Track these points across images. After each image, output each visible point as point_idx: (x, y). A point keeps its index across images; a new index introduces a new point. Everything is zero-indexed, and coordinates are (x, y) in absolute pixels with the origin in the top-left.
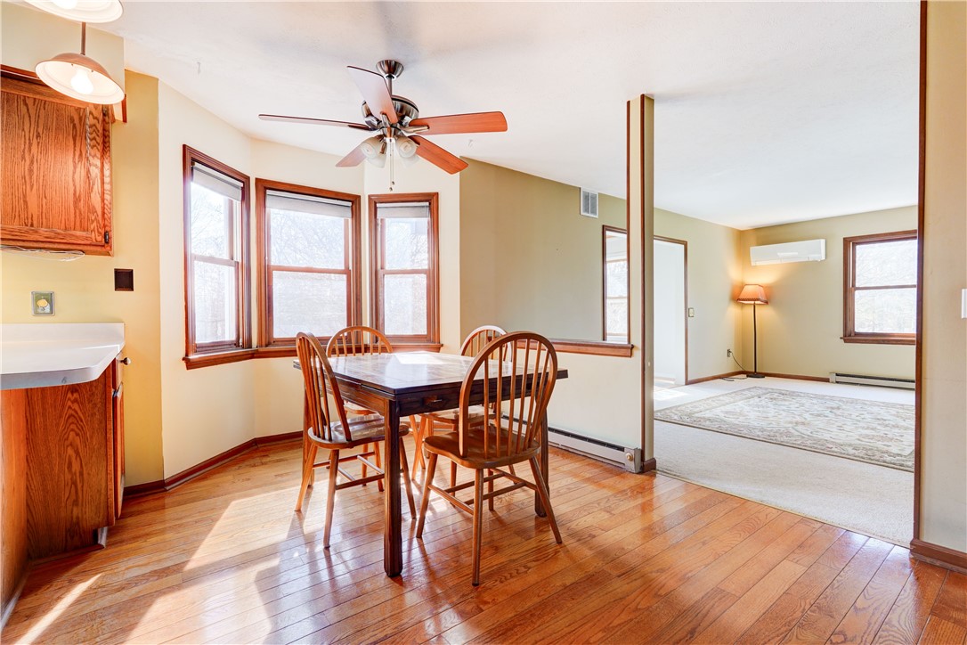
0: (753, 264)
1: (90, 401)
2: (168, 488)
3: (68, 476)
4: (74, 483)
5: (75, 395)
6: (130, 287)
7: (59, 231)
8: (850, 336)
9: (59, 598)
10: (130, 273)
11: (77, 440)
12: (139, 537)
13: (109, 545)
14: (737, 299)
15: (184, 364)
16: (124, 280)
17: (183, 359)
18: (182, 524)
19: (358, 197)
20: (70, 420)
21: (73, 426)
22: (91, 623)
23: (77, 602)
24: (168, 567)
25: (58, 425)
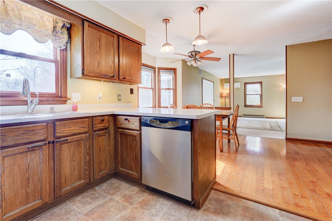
0: (225, 88)
6: (133, 93)
8: (246, 106)
14: (221, 97)
16: (132, 91)
19: (155, 68)
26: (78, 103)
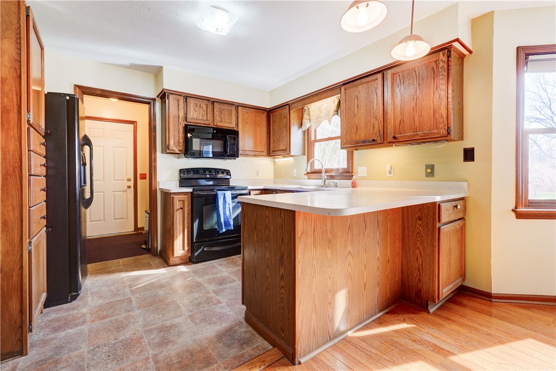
1: (427, 227)
2: (493, 300)
3: (417, 265)
4: (419, 269)
5: (420, 221)
6: (472, 159)
7: (426, 132)
9: (394, 324)
10: (472, 150)
11: (421, 247)
12: (449, 319)
13: (434, 314)
15: (513, 214)
17: (513, 210)
18: (478, 329)
20: (418, 235)
21: (419, 238)
22: (390, 346)
23: (396, 331)
24: (443, 349)
25: (413, 235)
26: (363, 178)
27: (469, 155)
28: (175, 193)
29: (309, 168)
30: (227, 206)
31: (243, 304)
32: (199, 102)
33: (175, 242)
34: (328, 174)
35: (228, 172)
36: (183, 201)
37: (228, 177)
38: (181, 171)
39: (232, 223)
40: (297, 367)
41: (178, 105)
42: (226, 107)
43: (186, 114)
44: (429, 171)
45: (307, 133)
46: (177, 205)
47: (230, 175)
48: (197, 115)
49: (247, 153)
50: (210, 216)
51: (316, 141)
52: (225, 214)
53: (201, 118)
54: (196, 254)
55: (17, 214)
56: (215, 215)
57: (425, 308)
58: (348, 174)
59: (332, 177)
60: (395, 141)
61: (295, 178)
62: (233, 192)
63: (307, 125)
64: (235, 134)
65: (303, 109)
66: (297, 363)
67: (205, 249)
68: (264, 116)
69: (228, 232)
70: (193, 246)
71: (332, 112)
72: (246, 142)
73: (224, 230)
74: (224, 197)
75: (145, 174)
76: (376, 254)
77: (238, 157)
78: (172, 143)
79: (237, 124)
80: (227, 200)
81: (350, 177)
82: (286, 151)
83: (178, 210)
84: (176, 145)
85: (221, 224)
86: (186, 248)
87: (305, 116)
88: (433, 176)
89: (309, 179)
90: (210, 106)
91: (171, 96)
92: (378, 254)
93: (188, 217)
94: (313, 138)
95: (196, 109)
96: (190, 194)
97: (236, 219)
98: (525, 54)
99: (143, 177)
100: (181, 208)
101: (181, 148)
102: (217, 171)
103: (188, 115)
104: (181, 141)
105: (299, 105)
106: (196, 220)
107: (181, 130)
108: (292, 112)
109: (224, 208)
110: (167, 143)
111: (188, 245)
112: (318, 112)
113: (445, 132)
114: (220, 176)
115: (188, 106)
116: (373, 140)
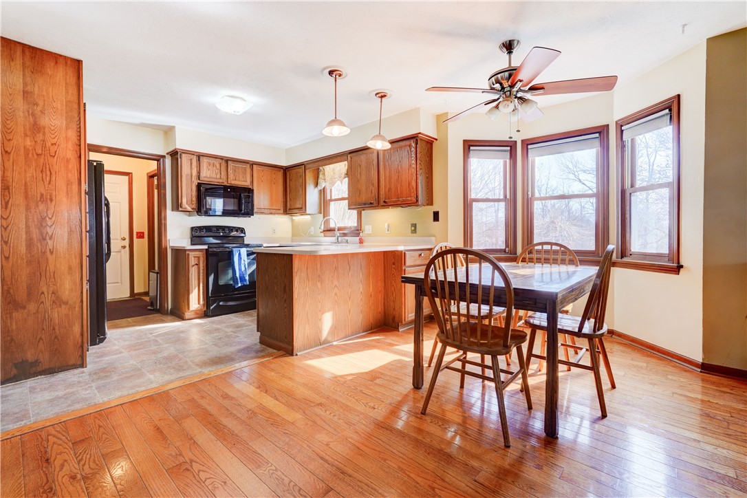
5: (394, 266)
6: (438, 220)
7: (404, 199)
10: (438, 213)
11: (395, 285)
19: (606, 127)
20: (393, 276)
21: (393, 278)
26: (369, 235)
27: (436, 216)
28: (190, 250)
29: (323, 226)
30: (243, 262)
31: (258, 331)
32: (212, 161)
33: (191, 296)
34: (341, 232)
35: (242, 230)
36: (199, 258)
37: (243, 235)
38: (192, 229)
39: (247, 278)
40: (295, 357)
41: (191, 164)
42: (240, 165)
43: (199, 173)
44: (413, 228)
45: (323, 192)
46: (192, 261)
47: (245, 233)
48: (210, 174)
49: (263, 211)
50: (225, 272)
51: (331, 200)
52: (240, 269)
53: (214, 176)
54: (212, 308)
55: (78, 261)
56: (230, 272)
57: (396, 329)
58: (357, 232)
59: (345, 235)
60: (386, 205)
61: (312, 236)
62: (248, 249)
63: (322, 184)
64: (249, 191)
65: (318, 169)
66: (294, 354)
67: (221, 303)
68: (280, 174)
69: (244, 287)
70: (208, 300)
71: (343, 175)
72: (261, 199)
73: (240, 285)
74: (240, 254)
75: (143, 233)
76: (360, 289)
77: (253, 215)
78: (184, 201)
79: (252, 182)
80: (242, 256)
81: (358, 235)
82: (302, 209)
83: (193, 266)
84: (189, 203)
85: (237, 279)
86: (201, 302)
87: (321, 176)
88: (416, 233)
89: (325, 236)
90: (224, 164)
91: (183, 155)
92: (361, 289)
93: (203, 273)
94: (329, 198)
95: (210, 168)
96: (205, 251)
97: (251, 275)
98: (468, 145)
99: (140, 235)
100: (197, 264)
101: (194, 206)
102: (231, 229)
103: (201, 174)
104: (194, 199)
105: (316, 166)
106: (211, 275)
107: (194, 188)
108: (307, 172)
109: (240, 264)
110: (180, 202)
111: (204, 300)
112: (332, 173)
113: (415, 200)
114: (234, 233)
115: (201, 164)
116: (371, 203)
